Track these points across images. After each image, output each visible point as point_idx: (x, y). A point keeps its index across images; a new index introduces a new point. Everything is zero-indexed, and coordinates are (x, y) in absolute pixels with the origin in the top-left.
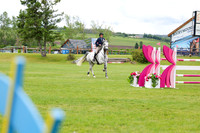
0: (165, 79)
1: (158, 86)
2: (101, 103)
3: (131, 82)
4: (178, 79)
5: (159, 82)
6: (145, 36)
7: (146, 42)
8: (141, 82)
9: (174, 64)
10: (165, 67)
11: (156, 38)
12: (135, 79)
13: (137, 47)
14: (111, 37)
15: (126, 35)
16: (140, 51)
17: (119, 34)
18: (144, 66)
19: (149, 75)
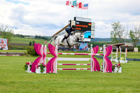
0: (50, 67)
1: (45, 72)
2: (4, 84)
3: (26, 69)
4: (59, 67)
5: (45, 69)
6: (37, 37)
7: (37, 41)
8: (33, 69)
9: (56, 57)
10: (49, 59)
11: (44, 38)
12: (29, 67)
13: (30, 44)
14: (12, 38)
15: (23, 36)
16: (32, 47)
17: (18, 36)
18: (35, 58)
19: (39, 64)
